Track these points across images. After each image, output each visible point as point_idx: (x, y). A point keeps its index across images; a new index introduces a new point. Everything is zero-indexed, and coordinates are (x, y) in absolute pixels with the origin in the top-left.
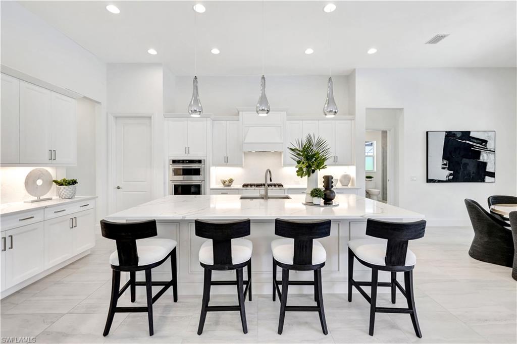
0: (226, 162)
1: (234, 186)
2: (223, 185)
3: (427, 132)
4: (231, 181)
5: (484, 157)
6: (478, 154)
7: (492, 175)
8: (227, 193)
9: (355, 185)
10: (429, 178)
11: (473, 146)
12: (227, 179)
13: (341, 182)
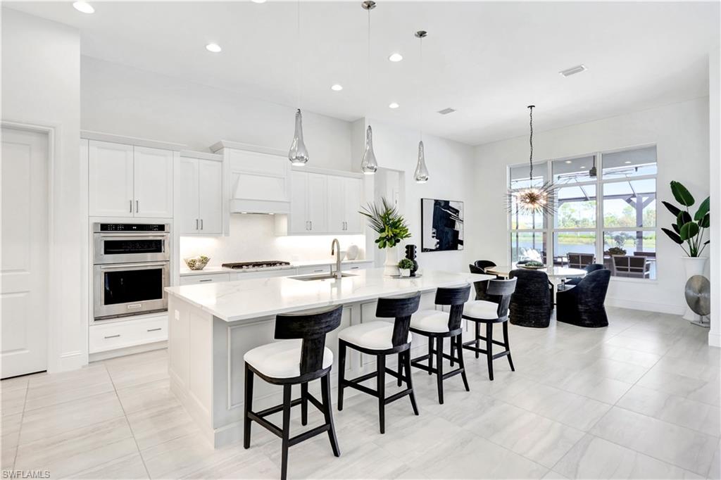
0: (199, 228)
1: (209, 268)
2: (189, 269)
3: (422, 200)
4: (205, 261)
5: (458, 227)
6: (453, 223)
7: (461, 243)
8: (210, 280)
9: (365, 257)
10: (424, 247)
11: (450, 215)
12: (197, 258)
13: (348, 255)
